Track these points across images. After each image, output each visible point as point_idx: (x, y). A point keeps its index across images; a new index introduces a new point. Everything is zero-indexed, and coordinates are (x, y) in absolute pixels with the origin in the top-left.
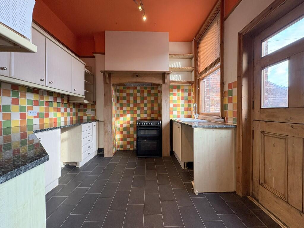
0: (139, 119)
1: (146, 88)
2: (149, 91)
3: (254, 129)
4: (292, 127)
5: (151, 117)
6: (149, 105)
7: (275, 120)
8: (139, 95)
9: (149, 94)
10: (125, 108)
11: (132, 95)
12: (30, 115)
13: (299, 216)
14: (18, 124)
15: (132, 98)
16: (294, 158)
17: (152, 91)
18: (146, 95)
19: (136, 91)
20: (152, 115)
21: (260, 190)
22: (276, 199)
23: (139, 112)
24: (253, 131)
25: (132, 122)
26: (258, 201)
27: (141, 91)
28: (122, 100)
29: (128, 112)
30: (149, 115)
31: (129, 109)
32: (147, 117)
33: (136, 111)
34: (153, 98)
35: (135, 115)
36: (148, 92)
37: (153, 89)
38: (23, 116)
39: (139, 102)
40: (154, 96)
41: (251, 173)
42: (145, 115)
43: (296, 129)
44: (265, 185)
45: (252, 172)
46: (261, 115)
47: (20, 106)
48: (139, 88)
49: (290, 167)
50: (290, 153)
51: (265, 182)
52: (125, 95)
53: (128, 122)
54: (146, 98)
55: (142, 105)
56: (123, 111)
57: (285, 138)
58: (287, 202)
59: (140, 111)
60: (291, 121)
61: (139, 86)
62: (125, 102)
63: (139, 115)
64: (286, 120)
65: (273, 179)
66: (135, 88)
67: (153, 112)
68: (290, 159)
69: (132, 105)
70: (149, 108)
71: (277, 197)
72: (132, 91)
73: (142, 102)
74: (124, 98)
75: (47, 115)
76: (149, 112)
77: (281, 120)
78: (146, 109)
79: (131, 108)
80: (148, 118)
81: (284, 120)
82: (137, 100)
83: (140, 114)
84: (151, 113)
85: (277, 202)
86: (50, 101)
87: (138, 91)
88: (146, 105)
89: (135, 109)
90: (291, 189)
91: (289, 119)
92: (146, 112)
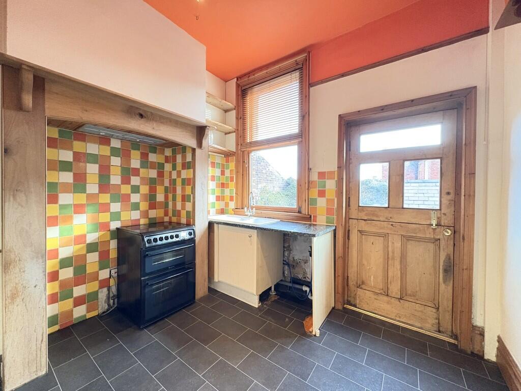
0: (115, 225)
1: (136, 146)
2: (144, 156)
3: (350, 228)
4: (392, 225)
5: (150, 219)
6: (144, 189)
7: (375, 219)
8: (116, 161)
9: (145, 163)
10: (65, 198)
11: (94, 159)
13: (398, 303)
15: (92, 169)
16: (393, 253)
17: (153, 157)
18: (135, 163)
19: (105, 151)
20: (153, 214)
21: (358, 293)
22: (376, 297)
23: (116, 207)
24: (349, 230)
25: (92, 238)
26: (355, 306)
27: (124, 154)
28: (56, 173)
29: (79, 209)
30: (145, 214)
31: (81, 198)
32: (139, 220)
33: (108, 205)
34: (153, 174)
35: (104, 217)
36: (141, 158)
37: (155, 152)
39: (115, 179)
40: (155, 169)
41: (346, 278)
42: (135, 215)
43: (396, 227)
44: (363, 286)
45: (348, 277)
46: (360, 213)
48: (116, 144)
49: (390, 262)
50: (390, 249)
51: (363, 283)
52: (67, 156)
53: (80, 239)
54: (136, 172)
55: (126, 189)
56: (57, 206)
57: (385, 236)
58: (387, 295)
59: (120, 203)
60: (391, 220)
61: (117, 138)
62: (67, 177)
63: (116, 216)
64: (387, 218)
65: (372, 277)
66: (105, 141)
67: (153, 205)
68: (390, 254)
69: (92, 187)
70: (144, 198)
71: (377, 294)
72: (93, 148)
73: (126, 180)
74: (65, 166)
76: (144, 206)
77: (381, 219)
78: (135, 198)
79: (90, 197)
80: (142, 221)
81: (384, 219)
82: (109, 176)
83: (119, 213)
84: (150, 209)
85: (377, 299)
87: (115, 152)
88: (136, 189)
89: (105, 198)
90: (391, 282)
91: (389, 218)
92: (136, 207)
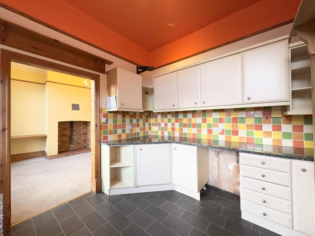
12: (216, 131)
14: (206, 137)
38: (210, 131)
47: (208, 124)
75: (236, 133)
86: (239, 118)
